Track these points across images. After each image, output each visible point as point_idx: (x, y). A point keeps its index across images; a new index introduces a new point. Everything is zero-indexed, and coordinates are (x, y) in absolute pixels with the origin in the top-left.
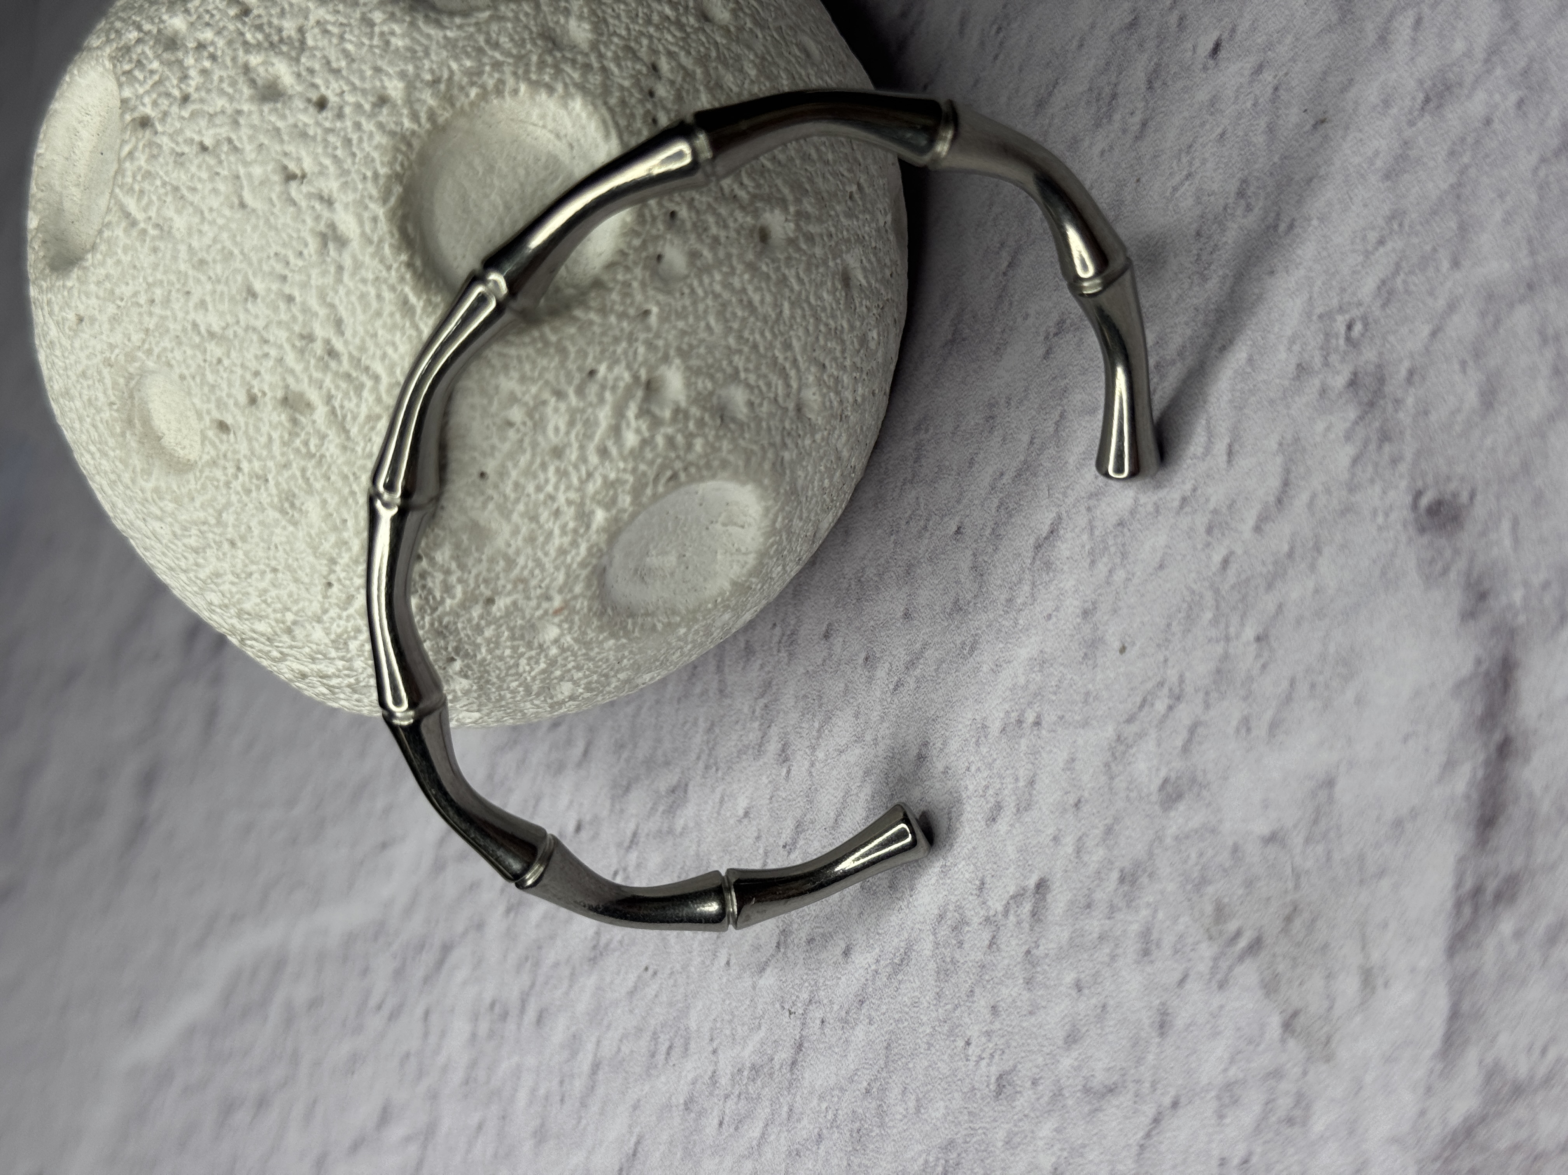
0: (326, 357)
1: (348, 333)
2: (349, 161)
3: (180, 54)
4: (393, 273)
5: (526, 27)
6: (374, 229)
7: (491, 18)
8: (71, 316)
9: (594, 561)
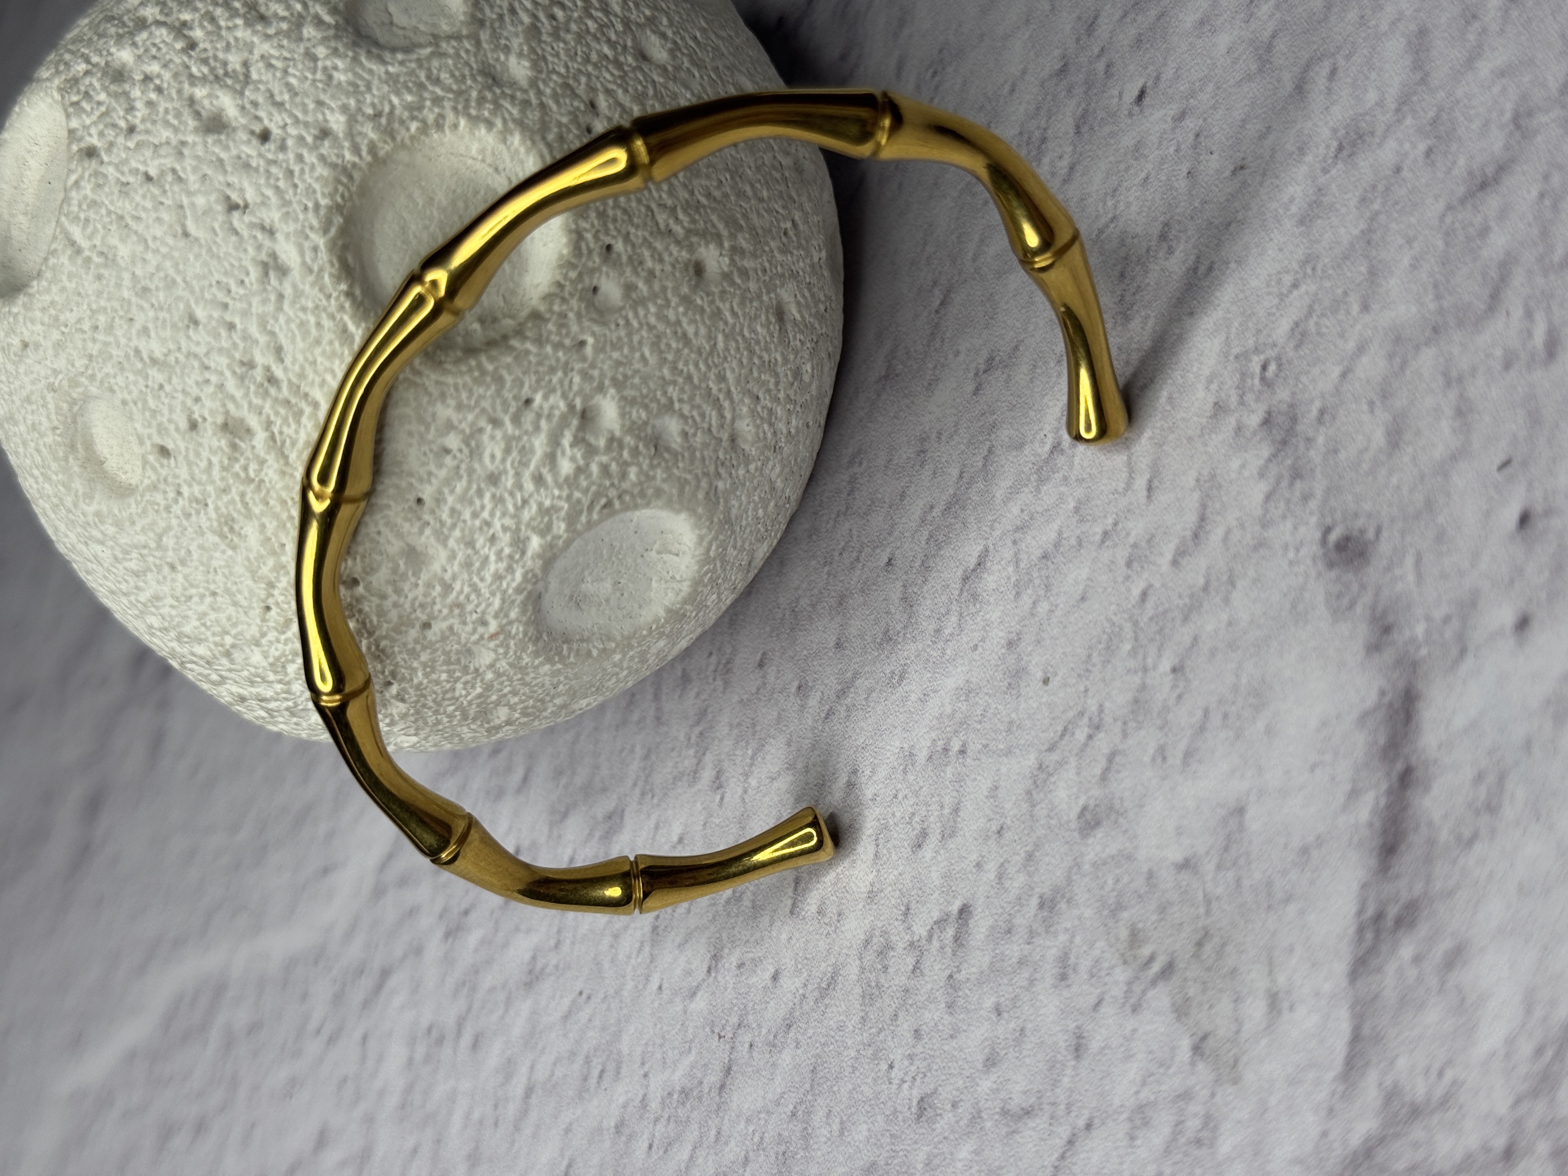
0: (266, 384)
1: (288, 360)
2: (291, 192)
3: (127, 87)
4: (333, 301)
5: (467, 64)
6: (314, 259)
7: (433, 54)
8: (16, 341)
9: (529, 587)
